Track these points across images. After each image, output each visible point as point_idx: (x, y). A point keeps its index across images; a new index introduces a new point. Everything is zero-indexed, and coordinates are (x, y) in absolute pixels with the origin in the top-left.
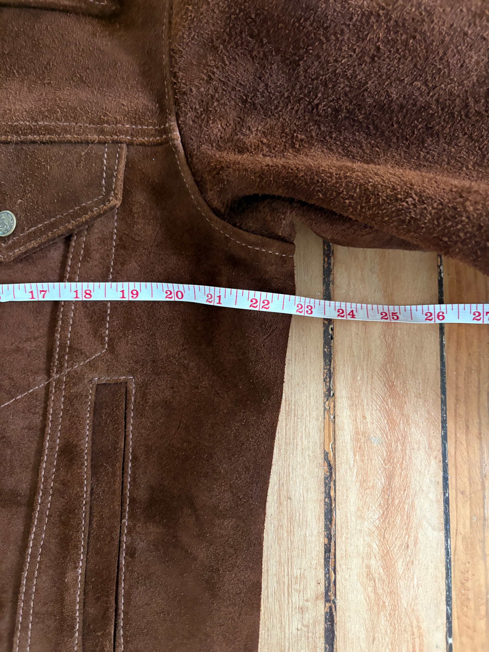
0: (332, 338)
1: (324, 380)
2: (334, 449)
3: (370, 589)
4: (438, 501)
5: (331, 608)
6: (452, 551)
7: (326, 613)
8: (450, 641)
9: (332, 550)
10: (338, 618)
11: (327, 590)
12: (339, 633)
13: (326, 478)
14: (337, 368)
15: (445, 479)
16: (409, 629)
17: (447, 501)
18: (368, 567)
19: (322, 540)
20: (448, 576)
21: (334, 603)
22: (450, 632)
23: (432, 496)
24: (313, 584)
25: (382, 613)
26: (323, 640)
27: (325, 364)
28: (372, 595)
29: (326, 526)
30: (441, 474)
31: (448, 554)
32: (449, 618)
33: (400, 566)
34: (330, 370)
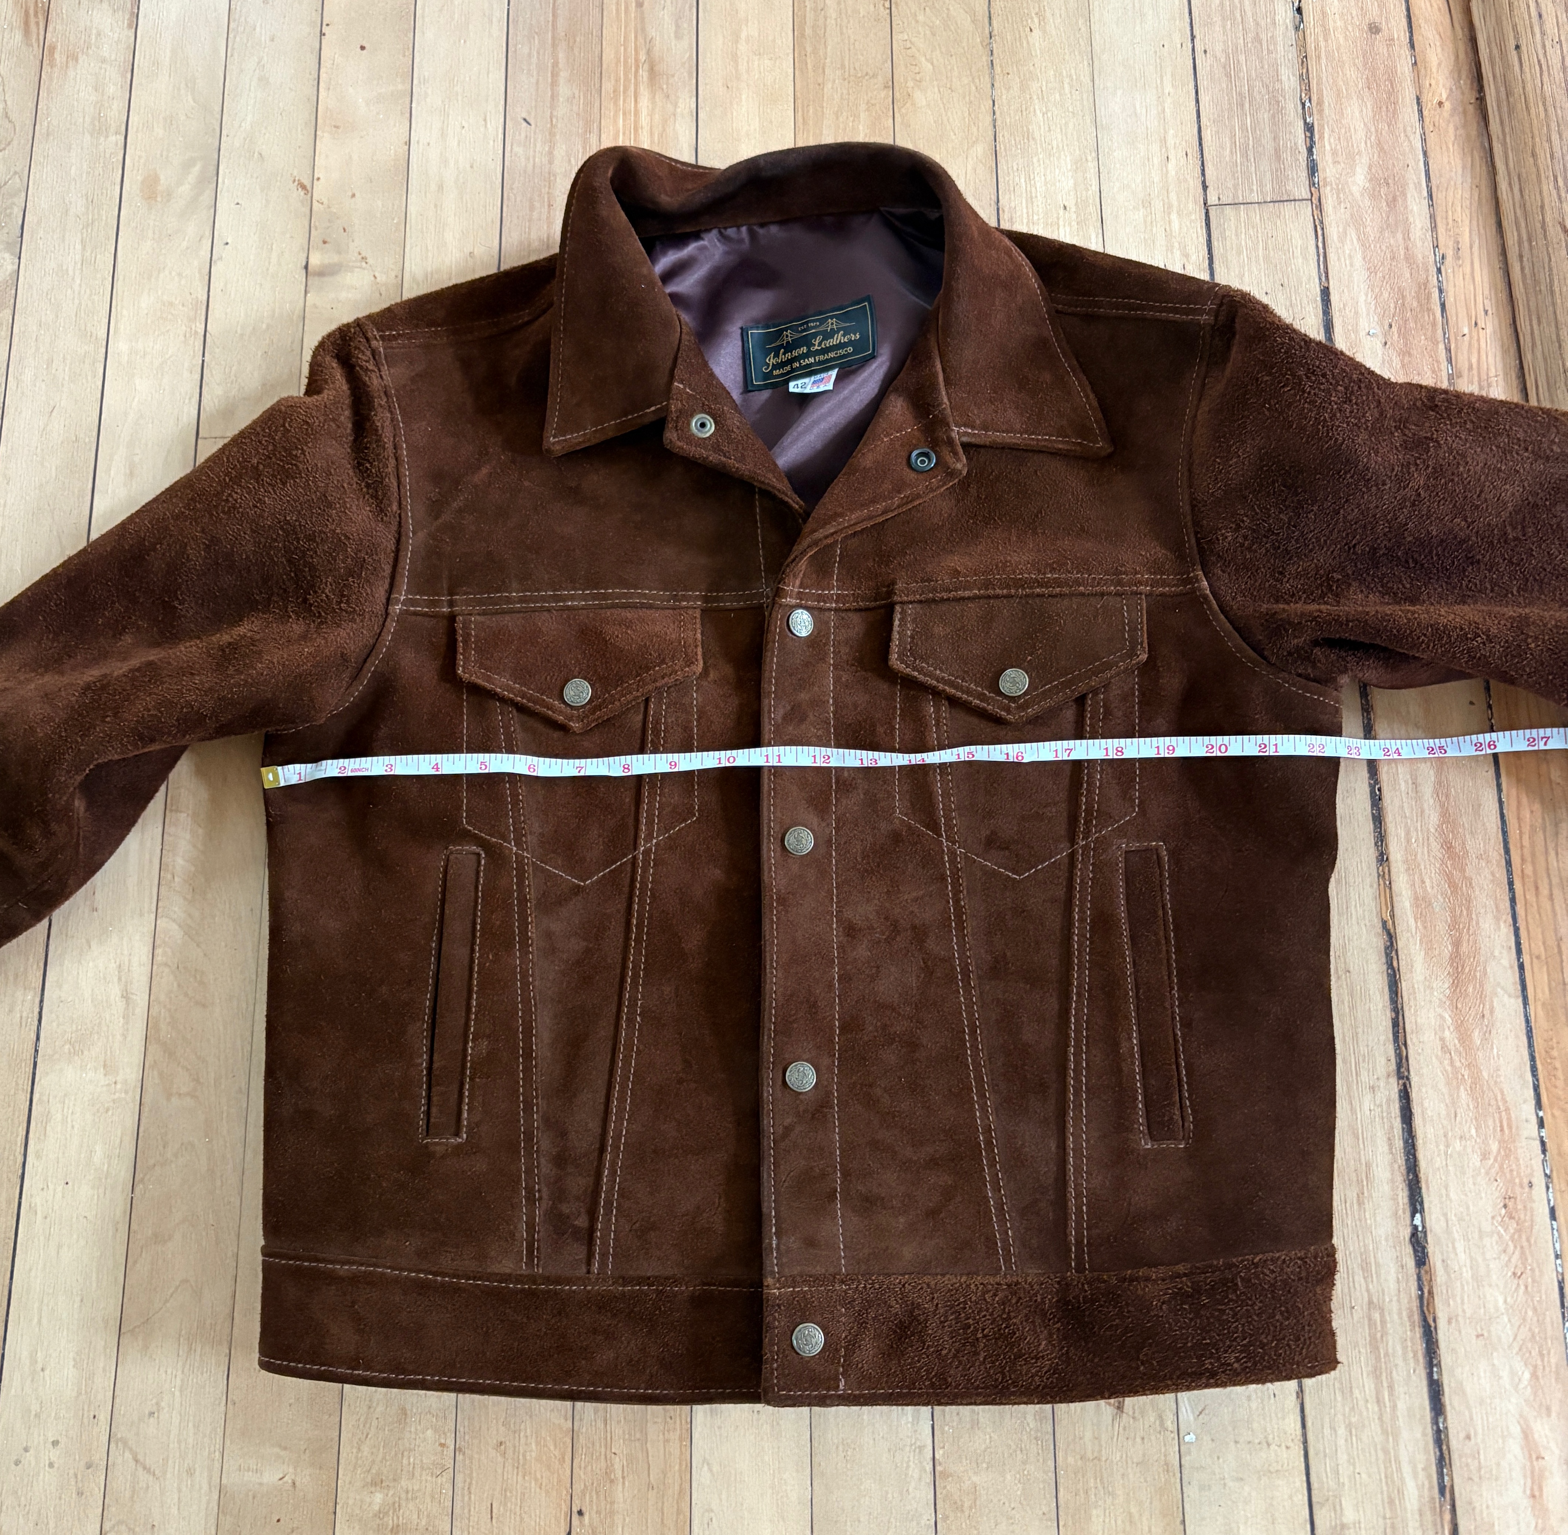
0: (1380, 799)
1: (1376, 844)
2: (1393, 916)
3: (1446, 1062)
4: (1512, 967)
5: (1405, 1085)
6: (1532, 1018)
7: (1400, 1091)
8: (1541, 1114)
9: (1401, 1024)
10: (1414, 1095)
11: (1399, 1066)
12: (1416, 1109)
13: (1386, 948)
14: (1389, 831)
15: (1518, 944)
16: (1493, 1102)
17: (1521, 967)
18: (1442, 1039)
19: (1389, 1015)
20: (1530, 1045)
21: (1408, 1079)
22: (1539, 1105)
23: (1505, 962)
24: (1383, 1061)
25: (1462, 1088)
26: (1399, 1120)
27: (1375, 827)
28: (1449, 1068)
29: (1391, 999)
30: (1513, 938)
31: (1527, 1021)
32: (1536, 1088)
33: (1477, 1037)
34: (1380, 833)
